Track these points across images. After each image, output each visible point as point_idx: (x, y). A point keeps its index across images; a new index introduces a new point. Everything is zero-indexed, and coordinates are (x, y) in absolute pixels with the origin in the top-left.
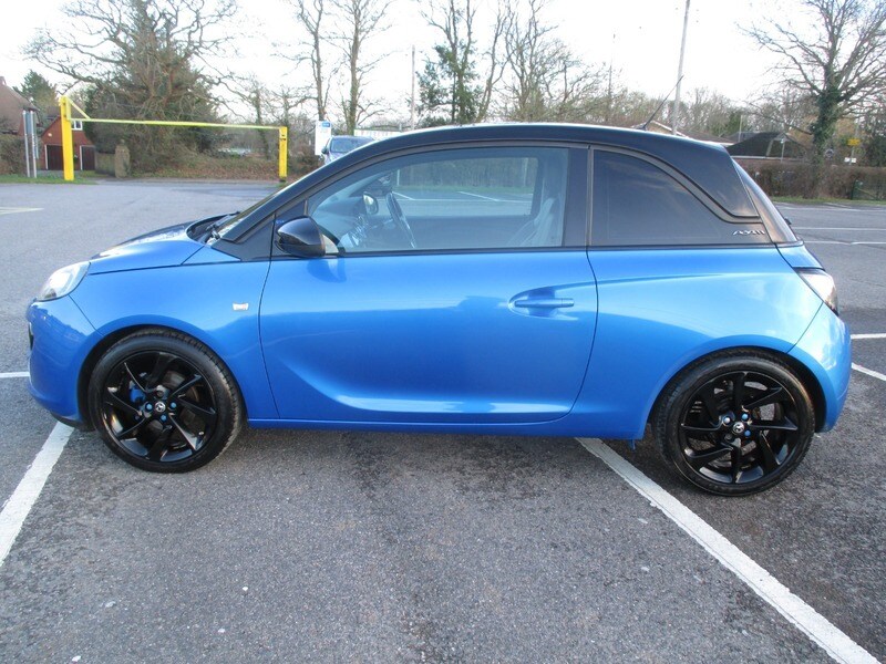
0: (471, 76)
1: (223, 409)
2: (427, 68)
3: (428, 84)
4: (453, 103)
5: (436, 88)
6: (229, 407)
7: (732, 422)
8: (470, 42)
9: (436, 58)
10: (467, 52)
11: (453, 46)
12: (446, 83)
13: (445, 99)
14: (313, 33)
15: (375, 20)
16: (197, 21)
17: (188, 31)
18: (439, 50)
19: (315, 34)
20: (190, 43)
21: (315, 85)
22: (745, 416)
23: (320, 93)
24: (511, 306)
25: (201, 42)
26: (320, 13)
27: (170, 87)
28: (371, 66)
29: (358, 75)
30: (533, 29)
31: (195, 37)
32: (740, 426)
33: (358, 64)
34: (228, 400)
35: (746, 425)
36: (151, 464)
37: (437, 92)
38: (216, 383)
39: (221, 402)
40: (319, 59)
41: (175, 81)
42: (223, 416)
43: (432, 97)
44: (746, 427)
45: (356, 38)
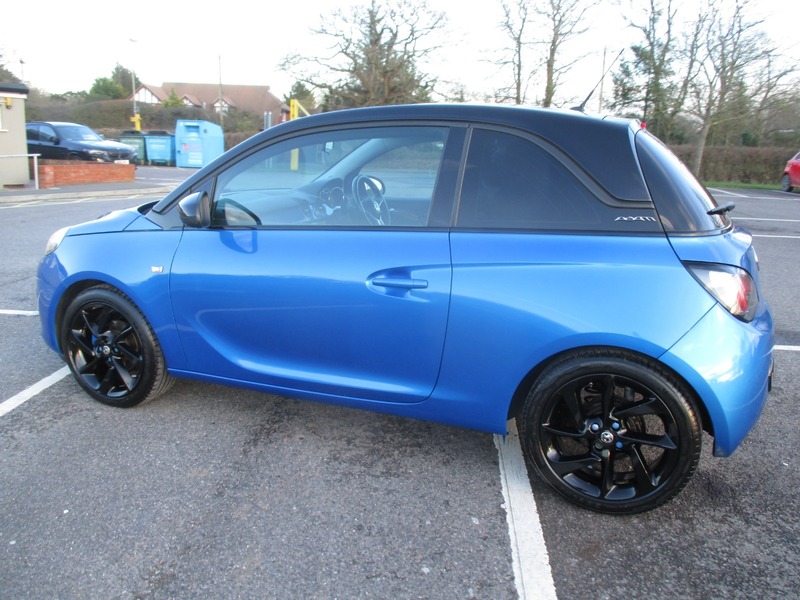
0: (668, 73)
1: (147, 357)
2: (622, 65)
3: (622, 81)
4: (646, 100)
5: (628, 85)
6: (152, 355)
7: (601, 430)
8: (669, 40)
9: (631, 57)
10: (666, 49)
11: (651, 44)
12: (641, 80)
13: (638, 96)
14: (515, 39)
15: (573, 24)
16: (412, 34)
17: (405, 42)
18: (635, 49)
19: (518, 40)
20: (405, 52)
21: (515, 86)
22: (616, 425)
23: (518, 93)
24: (368, 283)
25: (414, 51)
26: (524, 20)
27: (386, 91)
28: (568, 67)
29: (555, 76)
30: (737, 25)
31: (410, 48)
32: (609, 435)
33: (556, 66)
34: (151, 350)
35: (616, 436)
36: (100, 397)
37: (630, 89)
38: (142, 334)
39: (146, 351)
40: (520, 63)
41: (392, 85)
42: (147, 362)
43: (625, 94)
44: (617, 438)
45: (554, 42)
